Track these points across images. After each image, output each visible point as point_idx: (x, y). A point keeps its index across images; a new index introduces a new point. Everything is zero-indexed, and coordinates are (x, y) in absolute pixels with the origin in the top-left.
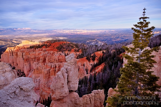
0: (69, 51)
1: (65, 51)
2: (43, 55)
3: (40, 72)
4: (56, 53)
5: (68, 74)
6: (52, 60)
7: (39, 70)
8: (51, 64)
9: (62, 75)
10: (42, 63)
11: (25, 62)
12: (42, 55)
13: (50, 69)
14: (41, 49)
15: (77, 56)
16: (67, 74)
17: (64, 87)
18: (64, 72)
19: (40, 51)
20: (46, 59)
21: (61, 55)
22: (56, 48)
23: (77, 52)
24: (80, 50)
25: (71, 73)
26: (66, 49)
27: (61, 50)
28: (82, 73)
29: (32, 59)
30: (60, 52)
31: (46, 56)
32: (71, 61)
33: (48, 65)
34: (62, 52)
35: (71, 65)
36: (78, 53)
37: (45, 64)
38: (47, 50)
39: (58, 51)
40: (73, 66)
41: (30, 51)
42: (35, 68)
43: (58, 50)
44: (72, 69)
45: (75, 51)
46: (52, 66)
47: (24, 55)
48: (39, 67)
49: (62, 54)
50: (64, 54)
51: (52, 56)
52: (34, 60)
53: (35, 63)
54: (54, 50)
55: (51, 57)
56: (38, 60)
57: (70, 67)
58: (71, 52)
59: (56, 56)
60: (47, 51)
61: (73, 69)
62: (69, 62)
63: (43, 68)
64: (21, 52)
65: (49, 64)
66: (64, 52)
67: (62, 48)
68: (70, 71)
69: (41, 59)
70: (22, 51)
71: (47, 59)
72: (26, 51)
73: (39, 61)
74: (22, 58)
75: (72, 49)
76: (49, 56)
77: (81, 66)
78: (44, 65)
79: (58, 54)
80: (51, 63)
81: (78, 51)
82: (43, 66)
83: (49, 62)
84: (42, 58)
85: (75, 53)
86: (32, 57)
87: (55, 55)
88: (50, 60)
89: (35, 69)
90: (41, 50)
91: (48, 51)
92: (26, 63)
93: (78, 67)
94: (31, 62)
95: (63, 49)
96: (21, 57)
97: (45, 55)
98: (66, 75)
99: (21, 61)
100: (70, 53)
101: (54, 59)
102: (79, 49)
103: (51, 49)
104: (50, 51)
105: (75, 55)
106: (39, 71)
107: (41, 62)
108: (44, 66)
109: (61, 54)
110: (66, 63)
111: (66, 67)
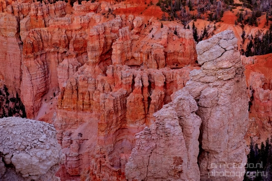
0: (211, 19)
1: (194, 18)
2: (101, 29)
3: (86, 101)
4: (156, 24)
5: (203, 119)
6: (136, 55)
7: (83, 94)
8: (134, 71)
9: (176, 122)
10: (94, 64)
11: (28, 58)
12: (95, 33)
13: (127, 95)
14: (92, 7)
15: (247, 42)
16: (198, 121)
17: (183, 176)
18: (187, 107)
19: (91, 14)
20: (111, 50)
21: (175, 38)
22: (158, 5)
23: (247, 28)
24: (263, 19)
25: (216, 118)
26: (202, 11)
27: (179, 13)
28: (265, 122)
29: (56, 45)
30: (175, 25)
31: (113, 35)
32: (220, 64)
33: (119, 74)
34: (184, 23)
35: (218, 83)
36: (252, 31)
37: (109, 72)
38: (118, 11)
39: (164, 20)
40: (227, 85)
41: (48, 13)
42: (65, 85)
43: (167, 14)
44: (224, 99)
45: (241, 21)
46: (136, 80)
47: (22, 26)
48: (80, 83)
49: (181, 30)
50: (191, 31)
51: (137, 37)
52: (61, 50)
53: (65, 62)
54: (150, 14)
55: (135, 43)
56: (81, 50)
57: (212, 90)
58: (223, 25)
59: (157, 37)
60: (118, 16)
61: (227, 100)
62: (209, 66)
63: (100, 86)
64: (10, 16)
65: (124, 73)
66: (190, 24)
67: (184, 4)
68: (212, 107)
69: (93, 49)
70: (16, 9)
71: (116, 50)
72: (32, 12)
73: (84, 56)
74: (14, 40)
75: (228, 13)
76: (125, 38)
77: (264, 87)
78: (105, 73)
79: (165, 30)
80: (132, 66)
81: (252, 22)
82: (100, 77)
83: (123, 63)
84: (96, 43)
85: (239, 30)
86: (55, 38)
87: (150, 35)
88: (130, 55)
89: (64, 90)
90: (95, 11)
91: (124, 16)
92: (32, 62)
93: (250, 92)
94: (52, 58)
95: (187, 9)
96: (13, 33)
97: (108, 31)
98: (194, 122)
99: (10, 52)
100: (215, 28)
101: (145, 50)
102: (259, 15)
103: (135, 5)
104: (131, 16)
105: (237, 40)
106: (80, 97)
107: (90, 60)
108: (104, 78)
109: (176, 33)
110: (197, 72)
111: (198, 87)
